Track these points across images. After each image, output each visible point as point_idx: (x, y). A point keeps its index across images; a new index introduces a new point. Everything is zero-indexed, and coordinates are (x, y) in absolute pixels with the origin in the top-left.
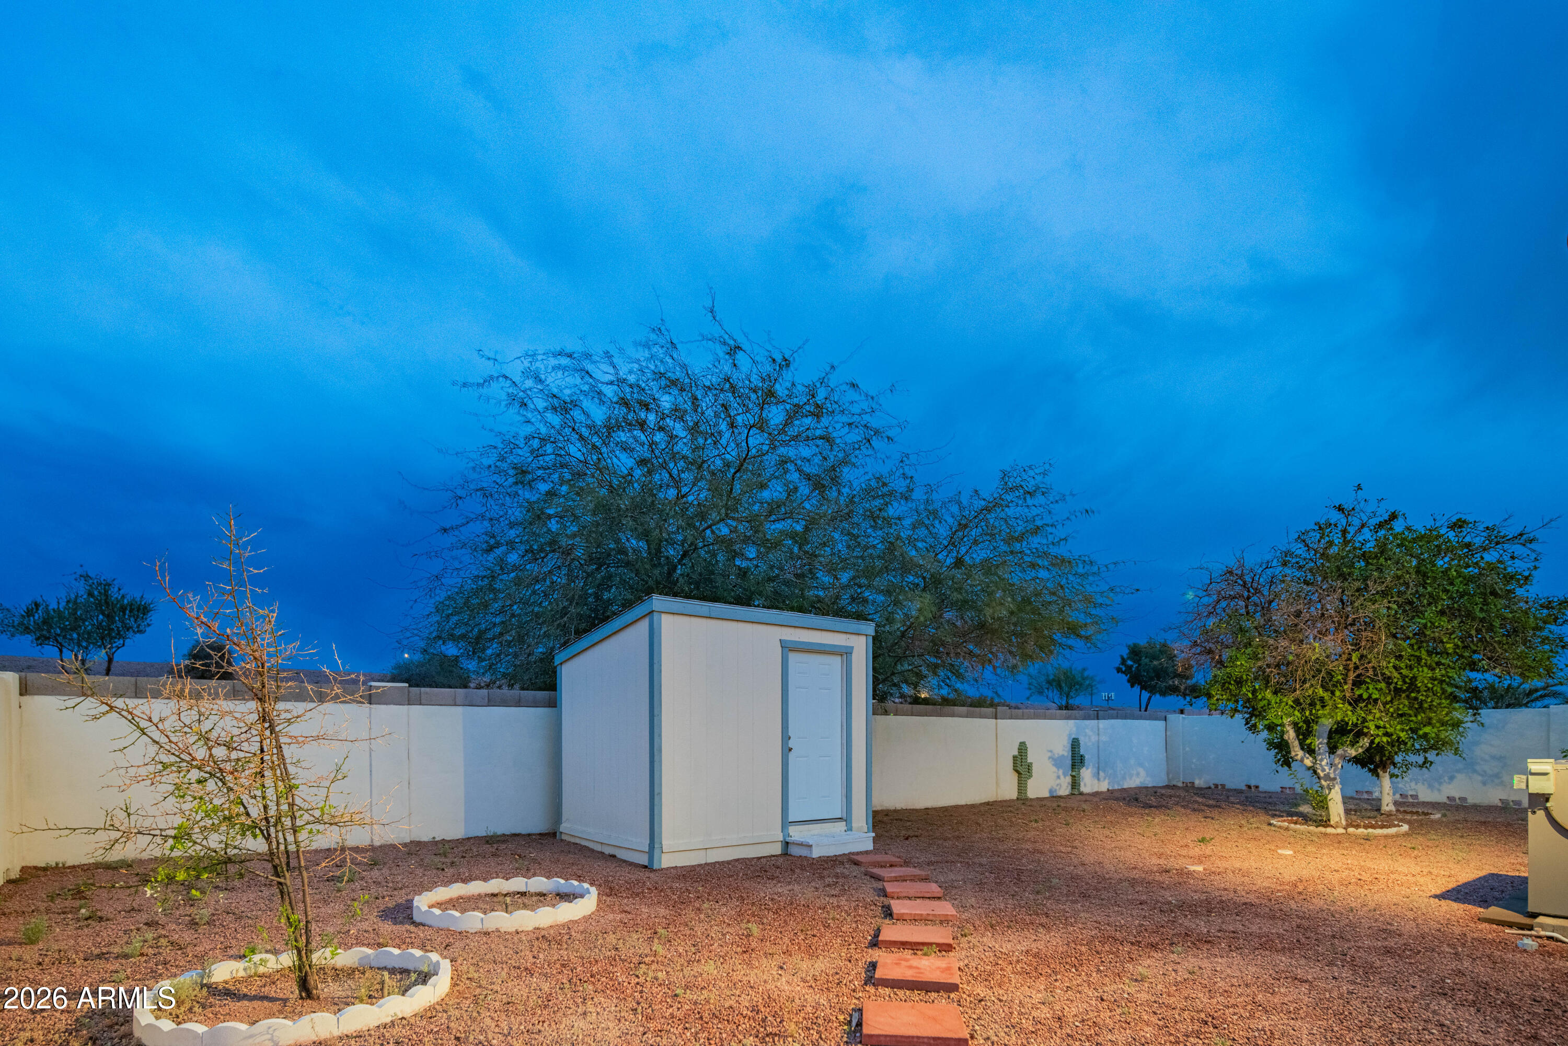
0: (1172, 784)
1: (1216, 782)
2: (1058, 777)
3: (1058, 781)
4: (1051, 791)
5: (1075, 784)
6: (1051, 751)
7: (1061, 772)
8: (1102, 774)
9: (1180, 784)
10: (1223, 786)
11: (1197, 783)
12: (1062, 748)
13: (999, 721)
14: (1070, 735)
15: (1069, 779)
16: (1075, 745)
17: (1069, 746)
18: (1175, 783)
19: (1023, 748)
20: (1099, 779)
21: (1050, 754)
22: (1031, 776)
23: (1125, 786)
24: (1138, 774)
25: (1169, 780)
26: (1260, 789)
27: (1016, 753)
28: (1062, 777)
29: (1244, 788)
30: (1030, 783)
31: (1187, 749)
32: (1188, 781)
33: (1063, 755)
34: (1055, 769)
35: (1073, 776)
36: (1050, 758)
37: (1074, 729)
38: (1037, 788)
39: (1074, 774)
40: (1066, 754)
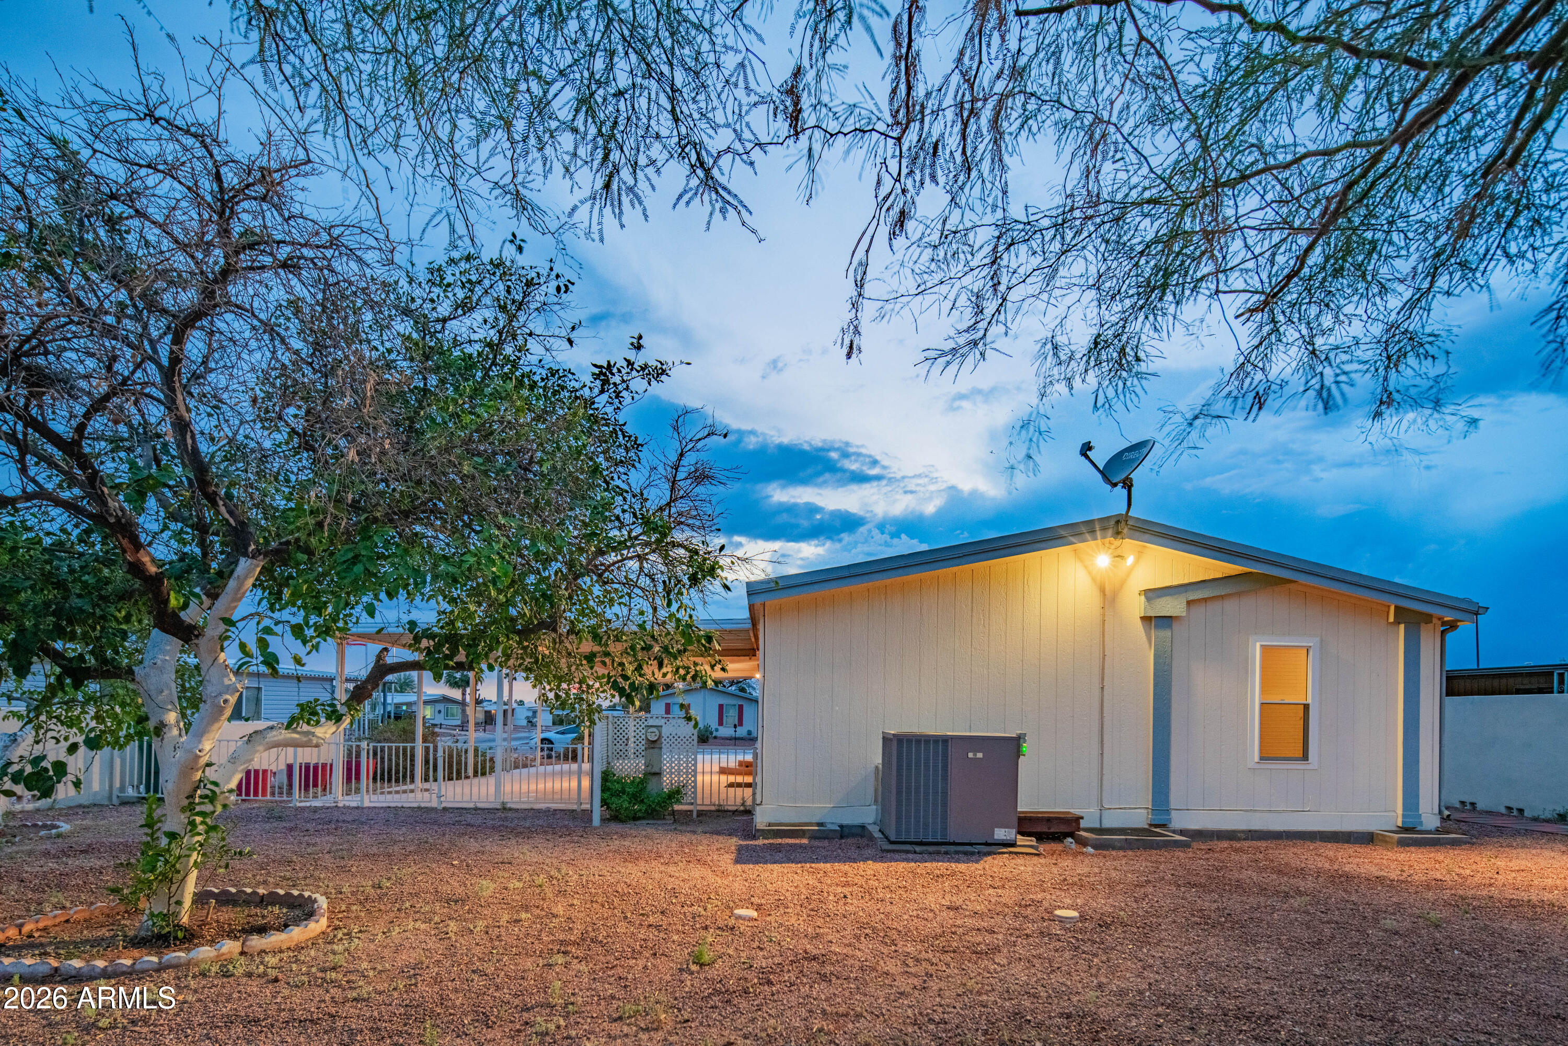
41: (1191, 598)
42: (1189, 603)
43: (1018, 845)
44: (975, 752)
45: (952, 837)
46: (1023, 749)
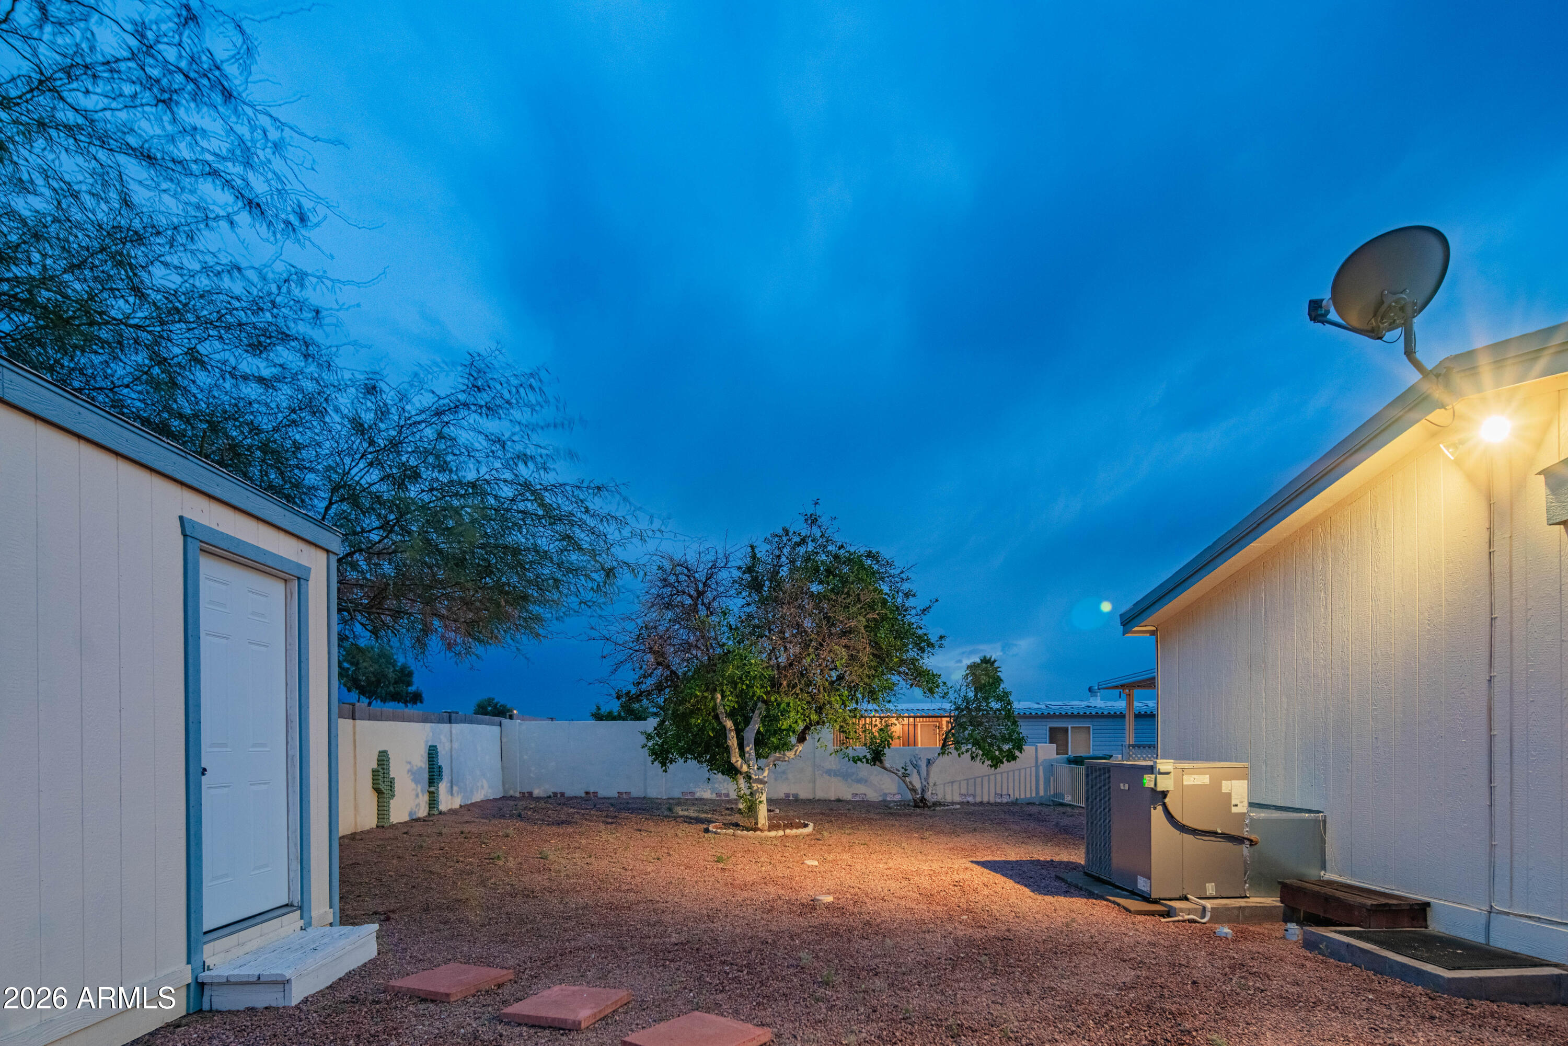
0: (509, 795)
1: (553, 790)
2: (417, 796)
3: (417, 801)
4: (410, 814)
5: (433, 801)
6: (410, 763)
7: (419, 790)
8: (455, 788)
9: (518, 795)
10: (562, 794)
11: (537, 792)
12: (420, 761)
13: (358, 722)
14: (427, 742)
15: (426, 798)
16: (432, 753)
17: (426, 755)
18: (511, 793)
19: (383, 759)
20: (452, 794)
21: (408, 767)
22: (393, 796)
23: (473, 801)
24: (482, 787)
25: (505, 790)
26: (599, 796)
27: (375, 766)
28: (420, 795)
29: (583, 795)
30: (393, 803)
31: (525, 757)
32: (525, 791)
33: (421, 767)
34: (413, 785)
35: (431, 793)
36: (409, 771)
37: (431, 734)
38: (399, 813)
39: (432, 789)
40: (424, 766)
43: (1156, 902)
44: (1124, 782)
45: (1113, 880)
46: (1145, 781)
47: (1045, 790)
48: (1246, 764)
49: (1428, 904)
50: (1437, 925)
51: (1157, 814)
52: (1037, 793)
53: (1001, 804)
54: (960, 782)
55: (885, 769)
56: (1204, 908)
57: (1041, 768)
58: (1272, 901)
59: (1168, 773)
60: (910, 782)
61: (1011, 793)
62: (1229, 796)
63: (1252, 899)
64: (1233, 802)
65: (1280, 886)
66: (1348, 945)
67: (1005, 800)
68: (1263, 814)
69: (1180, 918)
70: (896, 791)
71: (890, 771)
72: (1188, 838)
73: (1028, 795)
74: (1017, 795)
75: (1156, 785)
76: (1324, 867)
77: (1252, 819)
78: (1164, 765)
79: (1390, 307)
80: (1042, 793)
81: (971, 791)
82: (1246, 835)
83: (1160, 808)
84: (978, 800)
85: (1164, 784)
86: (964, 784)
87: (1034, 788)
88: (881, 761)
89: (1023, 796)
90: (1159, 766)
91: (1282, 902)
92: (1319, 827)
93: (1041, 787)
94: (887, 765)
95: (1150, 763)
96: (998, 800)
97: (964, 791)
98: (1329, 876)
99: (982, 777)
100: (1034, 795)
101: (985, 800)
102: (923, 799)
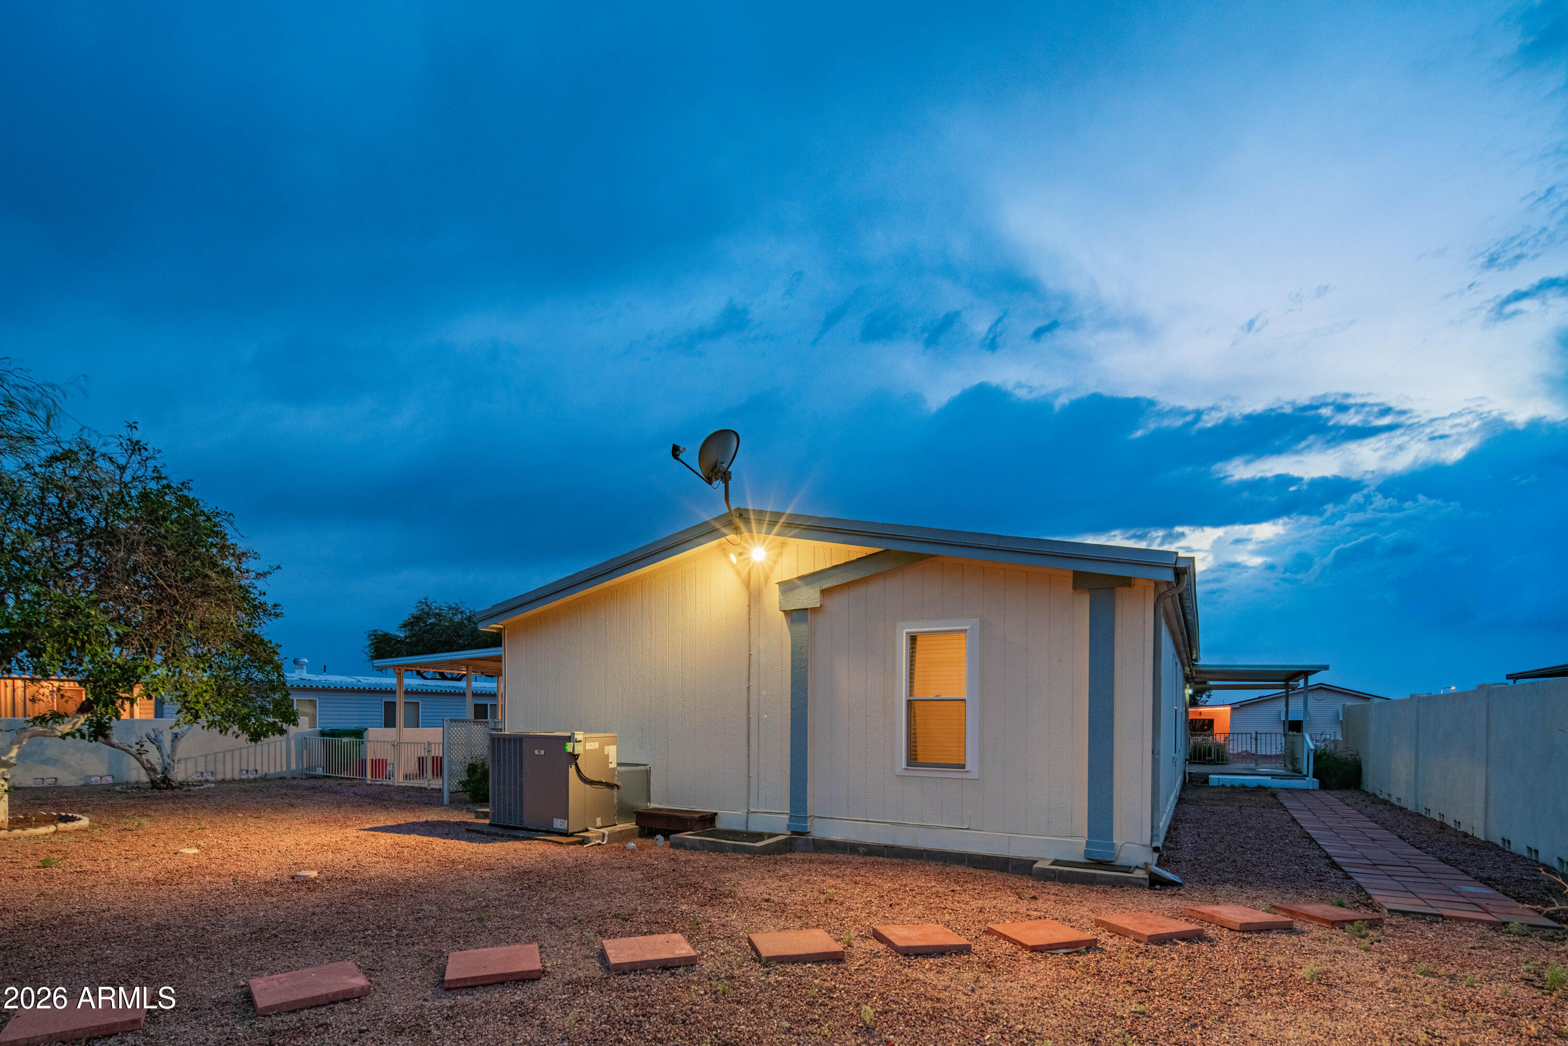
41: (825, 586)
42: (824, 592)
43: (571, 835)
44: (539, 749)
45: (526, 824)
46: (567, 747)
47: (297, 765)
48: (616, 735)
49: (716, 814)
50: (720, 825)
51: (572, 771)
52: (289, 764)
53: (249, 781)
54: (196, 758)
55: (112, 745)
56: (604, 834)
57: (293, 742)
58: (631, 825)
59: (580, 741)
60: (148, 761)
61: (259, 768)
62: (608, 756)
63: (619, 826)
64: (610, 761)
65: (635, 816)
66: (701, 840)
67: (252, 777)
68: (623, 769)
69: (593, 843)
70: (105, 773)
71: (119, 748)
72: (588, 786)
73: (278, 770)
74: (266, 770)
75: (573, 750)
76: (649, 800)
77: (619, 772)
78: (579, 736)
79: (719, 470)
80: (293, 767)
81: (211, 768)
82: (616, 782)
83: (574, 767)
84: (220, 777)
85: (579, 749)
86: (201, 761)
87: (284, 762)
88: (106, 737)
89: (272, 771)
90: (576, 736)
91: (637, 825)
92: (648, 773)
93: (293, 761)
94: (115, 740)
95: (568, 734)
96: (244, 777)
97: (201, 769)
98: (653, 805)
99: (224, 753)
100: (284, 769)
101: (229, 776)
102: (166, 780)
